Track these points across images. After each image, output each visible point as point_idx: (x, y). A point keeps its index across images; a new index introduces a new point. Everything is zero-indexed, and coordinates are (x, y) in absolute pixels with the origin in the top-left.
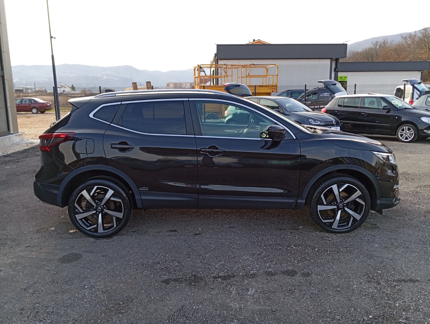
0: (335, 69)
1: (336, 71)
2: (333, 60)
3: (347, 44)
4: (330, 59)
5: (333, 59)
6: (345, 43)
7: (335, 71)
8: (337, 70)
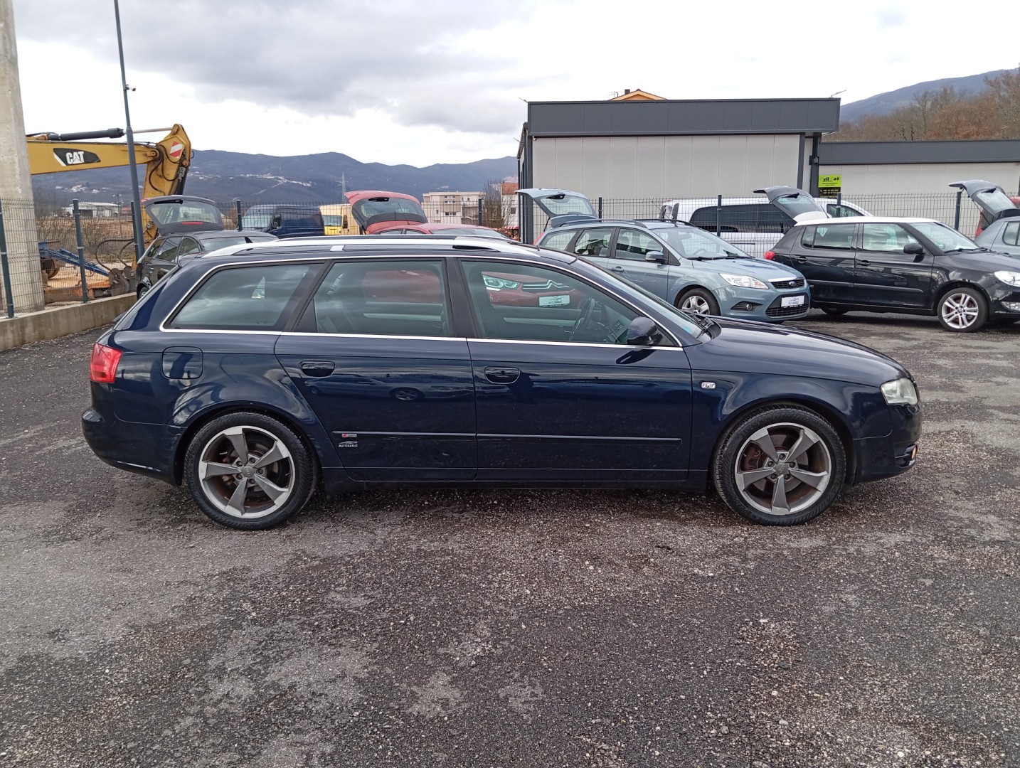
0: (812, 159)
1: (815, 164)
2: (806, 137)
3: (838, 100)
4: (799, 136)
5: (807, 135)
6: (835, 97)
7: (811, 163)
8: (816, 160)
